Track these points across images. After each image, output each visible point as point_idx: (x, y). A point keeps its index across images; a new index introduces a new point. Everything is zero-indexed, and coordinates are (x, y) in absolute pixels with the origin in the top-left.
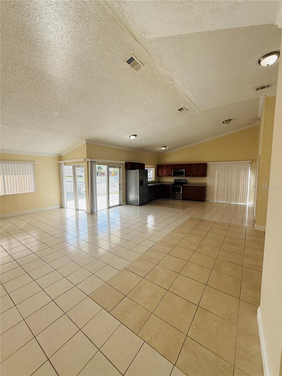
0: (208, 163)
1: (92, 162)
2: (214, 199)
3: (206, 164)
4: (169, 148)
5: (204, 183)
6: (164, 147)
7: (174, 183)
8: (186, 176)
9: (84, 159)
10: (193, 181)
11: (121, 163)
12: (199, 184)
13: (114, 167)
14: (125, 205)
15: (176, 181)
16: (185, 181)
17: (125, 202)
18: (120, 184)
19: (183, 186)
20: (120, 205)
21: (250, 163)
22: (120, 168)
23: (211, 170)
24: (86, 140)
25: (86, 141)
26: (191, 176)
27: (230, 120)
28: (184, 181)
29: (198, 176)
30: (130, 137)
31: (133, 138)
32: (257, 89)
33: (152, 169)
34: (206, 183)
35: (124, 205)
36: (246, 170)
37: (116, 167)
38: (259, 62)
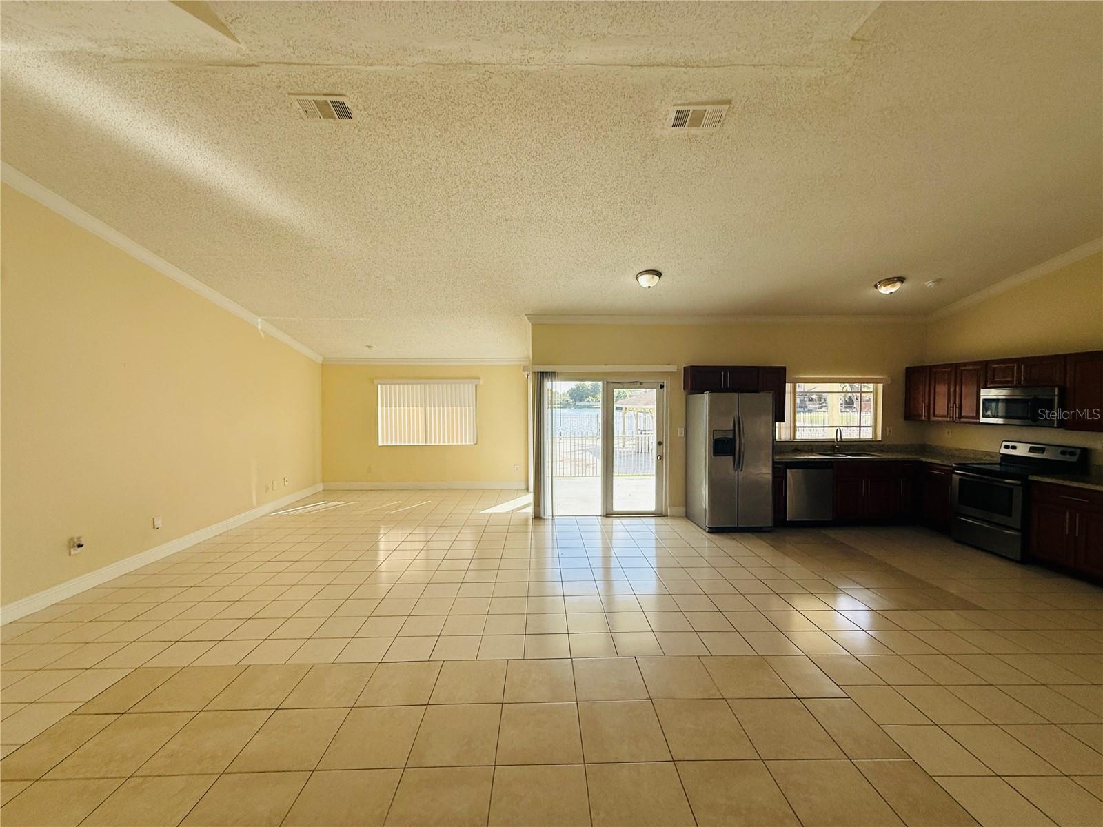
4: (939, 281)
6: (890, 281)
7: (999, 459)
11: (663, 372)
13: (636, 384)
14: (682, 517)
16: (1075, 459)
17: (682, 510)
18: (660, 443)
19: (1028, 485)
20: (659, 514)
22: (662, 387)
25: (529, 319)
28: (1068, 458)
30: (637, 278)
33: (871, 386)
35: (673, 517)
37: (644, 385)
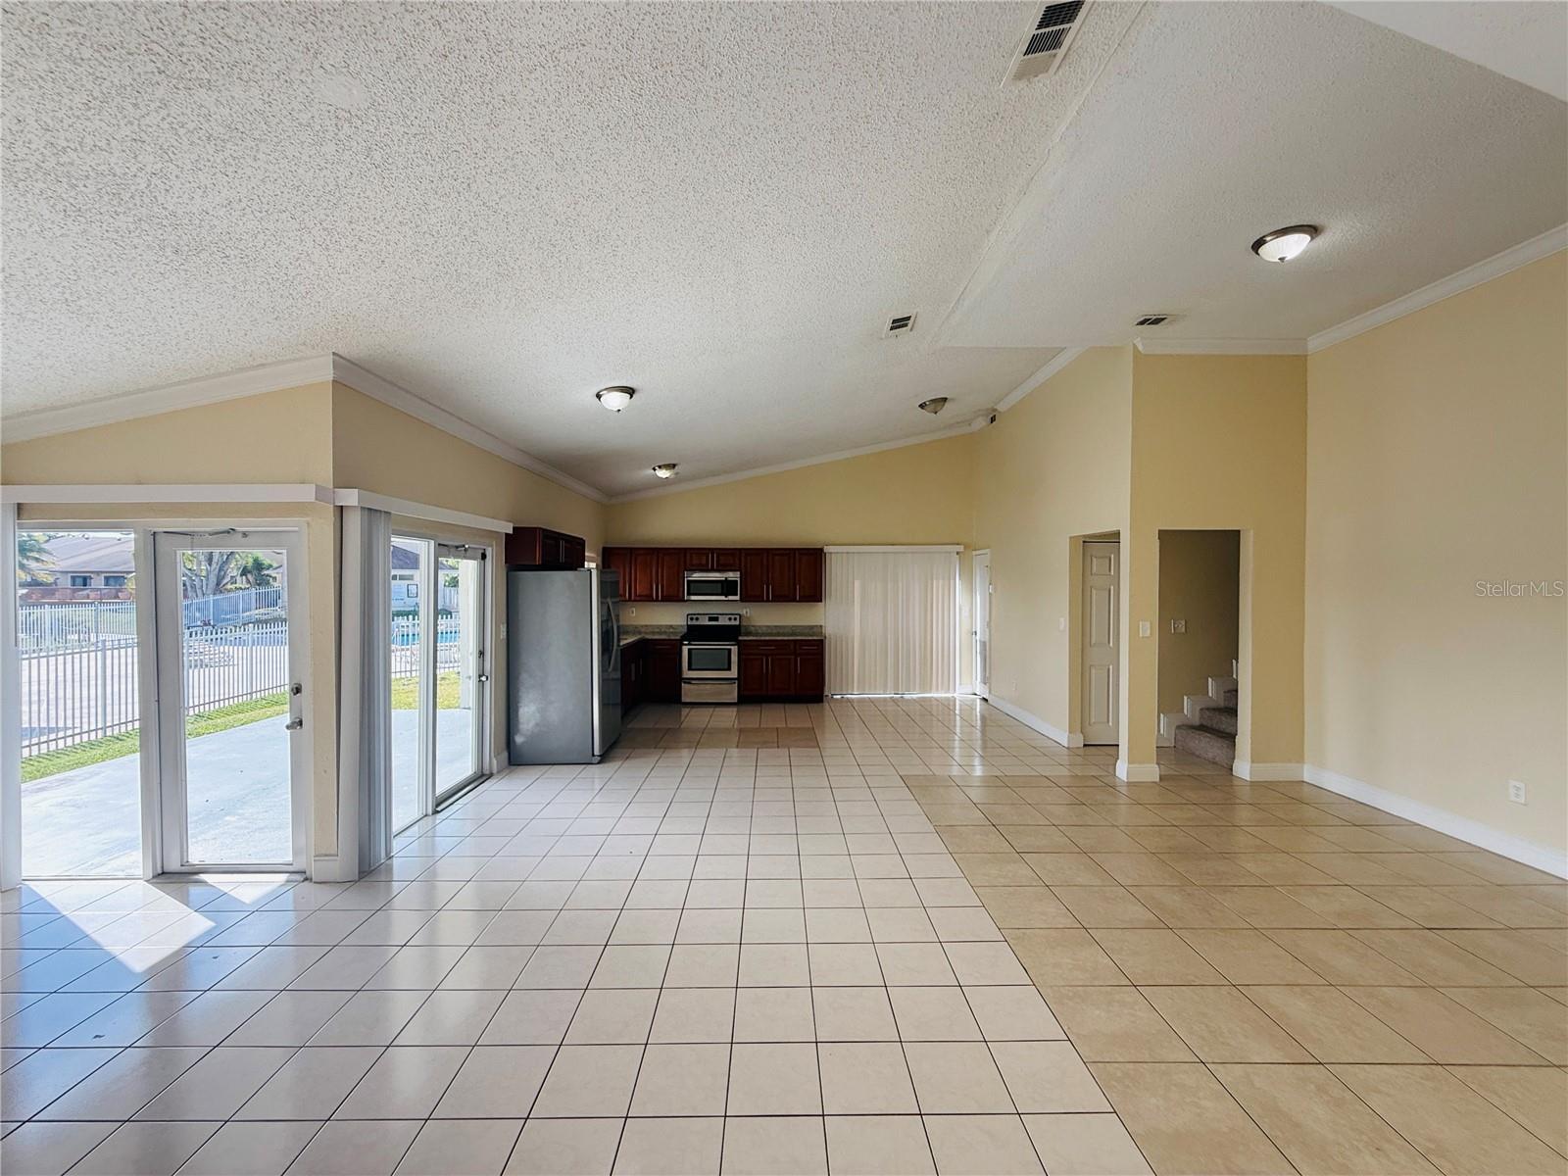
0: (827, 549)
1: (370, 512)
2: (850, 687)
3: (822, 550)
5: (812, 627)
6: (668, 466)
7: (685, 630)
8: (746, 598)
9: (320, 491)
10: (770, 618)
11: (493, 532)
12: (794, 631)
13: (461, 550)
14: (504, 770)
15: (695, 623)
16: (737, 623)
17: (504, 757)
18: (482, 653)
19: (739, 643)
20: (481, 778)
21: (958, 553)
22: (484, 557)
23: (836, 572)
24: (342, 362)
25: (335, 366)
26: (768, 601)
27: (945, 399)
28: (733, 623)
29: (794, 600)
30: (599, 396)
31: (615, 401)
32: (1142, 323)
34: (821, 626)
35: (498, 773)
36: (950, 578)
37: (469, 553)
38: (1258, 244)
